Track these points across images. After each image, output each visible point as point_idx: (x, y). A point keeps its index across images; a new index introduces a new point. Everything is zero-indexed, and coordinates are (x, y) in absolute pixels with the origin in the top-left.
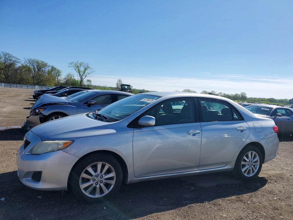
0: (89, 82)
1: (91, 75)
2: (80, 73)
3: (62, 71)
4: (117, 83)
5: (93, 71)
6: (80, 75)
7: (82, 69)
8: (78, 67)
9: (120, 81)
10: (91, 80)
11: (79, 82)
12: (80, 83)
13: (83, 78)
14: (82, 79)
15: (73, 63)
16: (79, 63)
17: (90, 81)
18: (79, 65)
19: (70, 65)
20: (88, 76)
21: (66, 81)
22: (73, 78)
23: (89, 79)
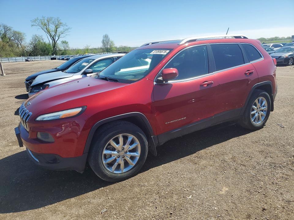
0: (65, 45)
1: (66, 33)
2: (50, 34)
3: (25, 34)
4: (103, 41)
5: (66, 28)
6: (51, 36)
7: (52, 27)
8: (45, 25)
9: (106, 37)
10: (67, 41)
11: (51, 45)
12: (54, 47)
13: (56, 40)
14: (54, 41)
15: (38, 19)
16: (46, 18)
17: (67, 43)
18: (46, 21)
19: (34, 24)
20: (62, 35)
21: (34, 47)
22: (42, 41)
23: (64, 39)
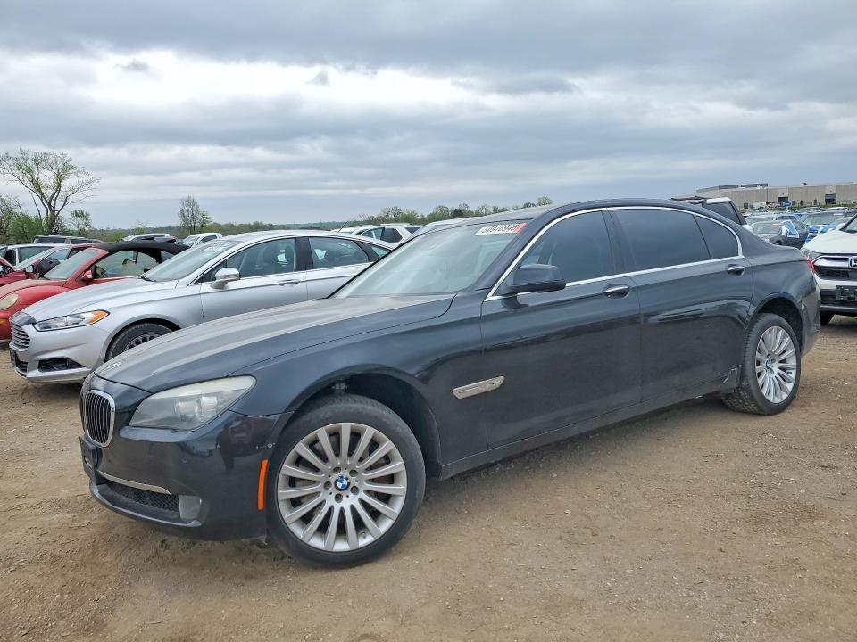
0: (82, 221)
1: (86, 193)
2: (42, 194)
5: (88, 178)
6: (43, 198)
7: (46, 177)
8: (29, 171)
9: (190, 202)
10: (86, 210)
11: (44, 222)
12: (50, 224)
13: (57, 208)
14: (53, 211)
15: (8, 157)
16: (31, 156)
17: (87, 217)
18: (30, 162)
20: (73, 198)
22: (17, 210)
23: (78, 208)
